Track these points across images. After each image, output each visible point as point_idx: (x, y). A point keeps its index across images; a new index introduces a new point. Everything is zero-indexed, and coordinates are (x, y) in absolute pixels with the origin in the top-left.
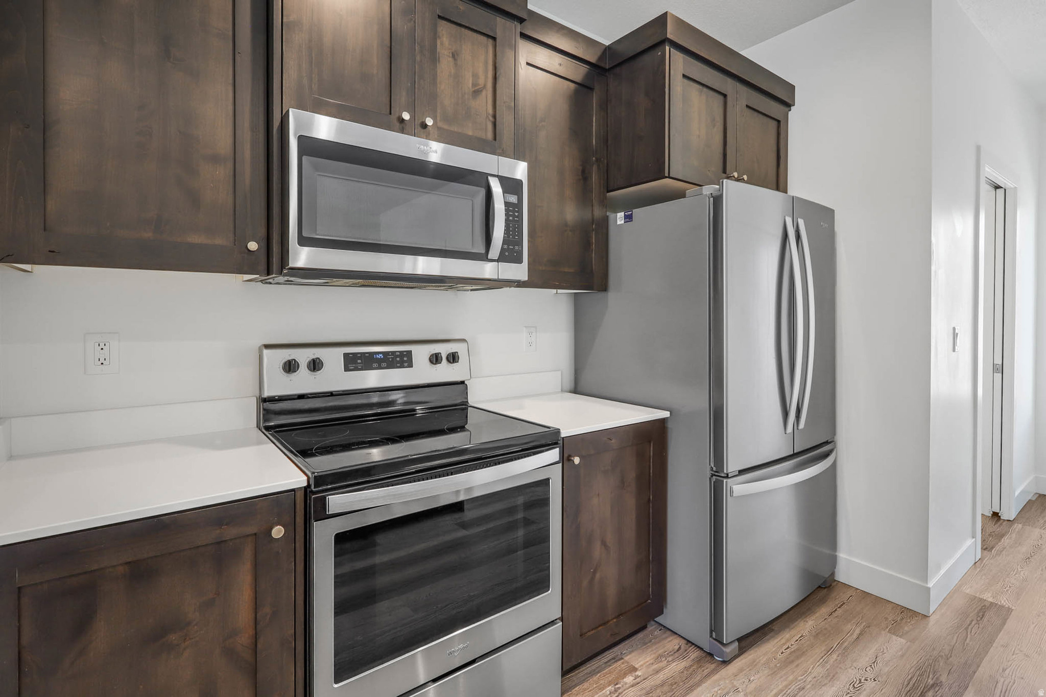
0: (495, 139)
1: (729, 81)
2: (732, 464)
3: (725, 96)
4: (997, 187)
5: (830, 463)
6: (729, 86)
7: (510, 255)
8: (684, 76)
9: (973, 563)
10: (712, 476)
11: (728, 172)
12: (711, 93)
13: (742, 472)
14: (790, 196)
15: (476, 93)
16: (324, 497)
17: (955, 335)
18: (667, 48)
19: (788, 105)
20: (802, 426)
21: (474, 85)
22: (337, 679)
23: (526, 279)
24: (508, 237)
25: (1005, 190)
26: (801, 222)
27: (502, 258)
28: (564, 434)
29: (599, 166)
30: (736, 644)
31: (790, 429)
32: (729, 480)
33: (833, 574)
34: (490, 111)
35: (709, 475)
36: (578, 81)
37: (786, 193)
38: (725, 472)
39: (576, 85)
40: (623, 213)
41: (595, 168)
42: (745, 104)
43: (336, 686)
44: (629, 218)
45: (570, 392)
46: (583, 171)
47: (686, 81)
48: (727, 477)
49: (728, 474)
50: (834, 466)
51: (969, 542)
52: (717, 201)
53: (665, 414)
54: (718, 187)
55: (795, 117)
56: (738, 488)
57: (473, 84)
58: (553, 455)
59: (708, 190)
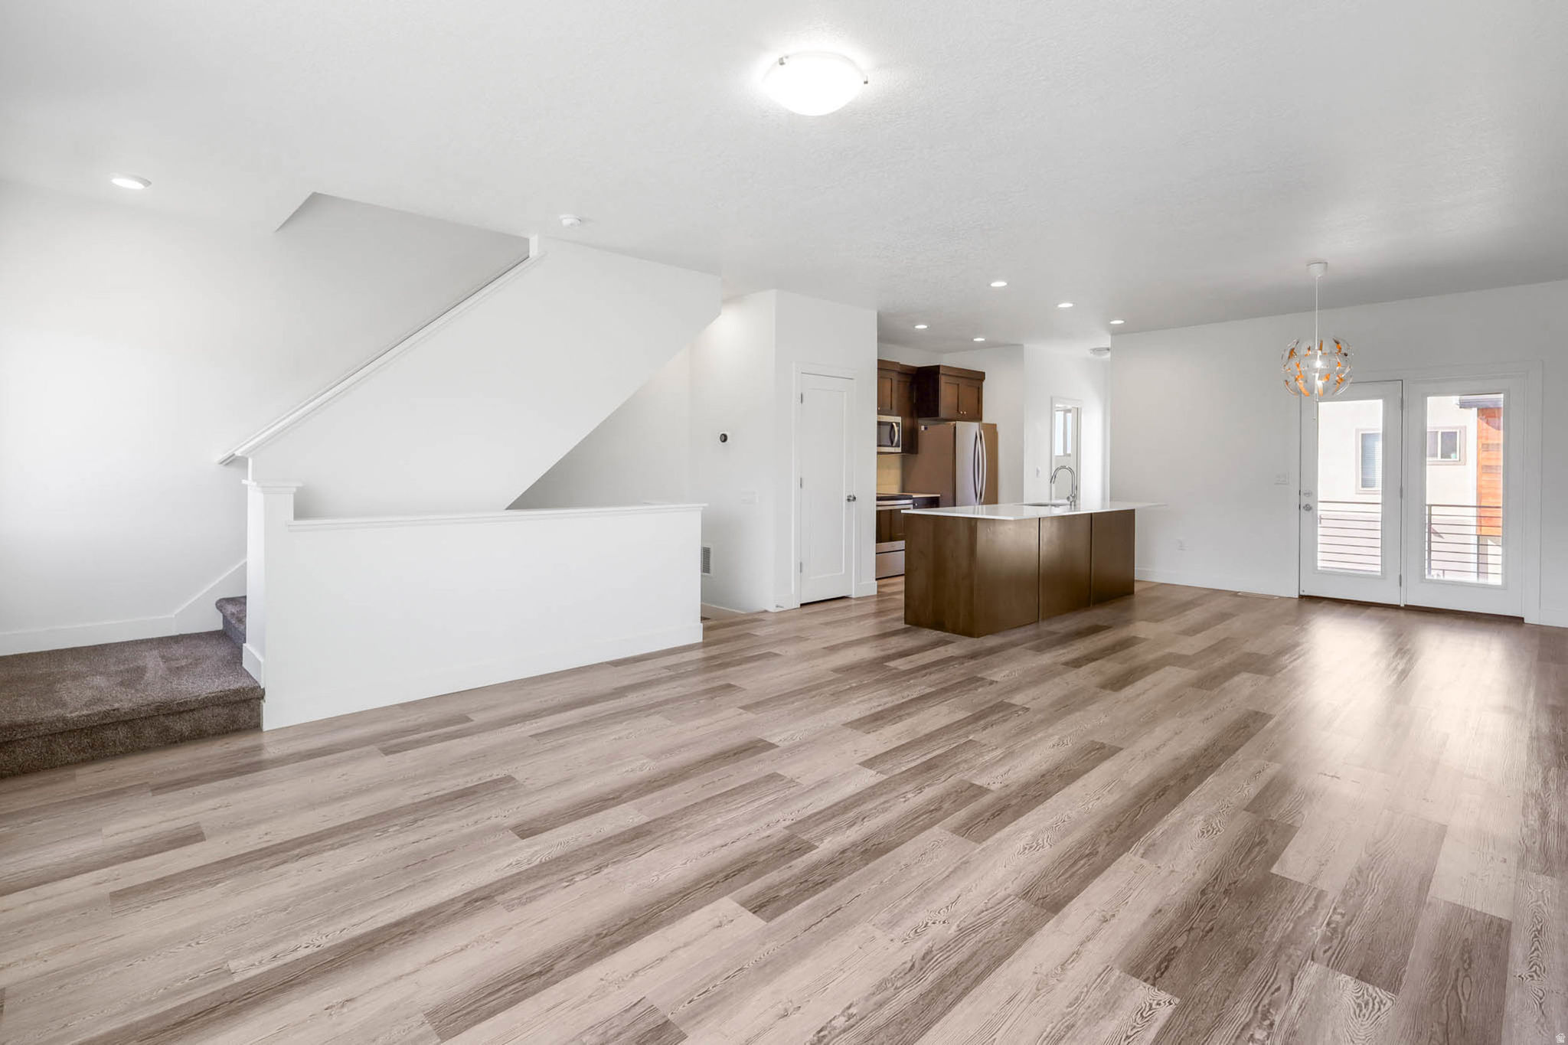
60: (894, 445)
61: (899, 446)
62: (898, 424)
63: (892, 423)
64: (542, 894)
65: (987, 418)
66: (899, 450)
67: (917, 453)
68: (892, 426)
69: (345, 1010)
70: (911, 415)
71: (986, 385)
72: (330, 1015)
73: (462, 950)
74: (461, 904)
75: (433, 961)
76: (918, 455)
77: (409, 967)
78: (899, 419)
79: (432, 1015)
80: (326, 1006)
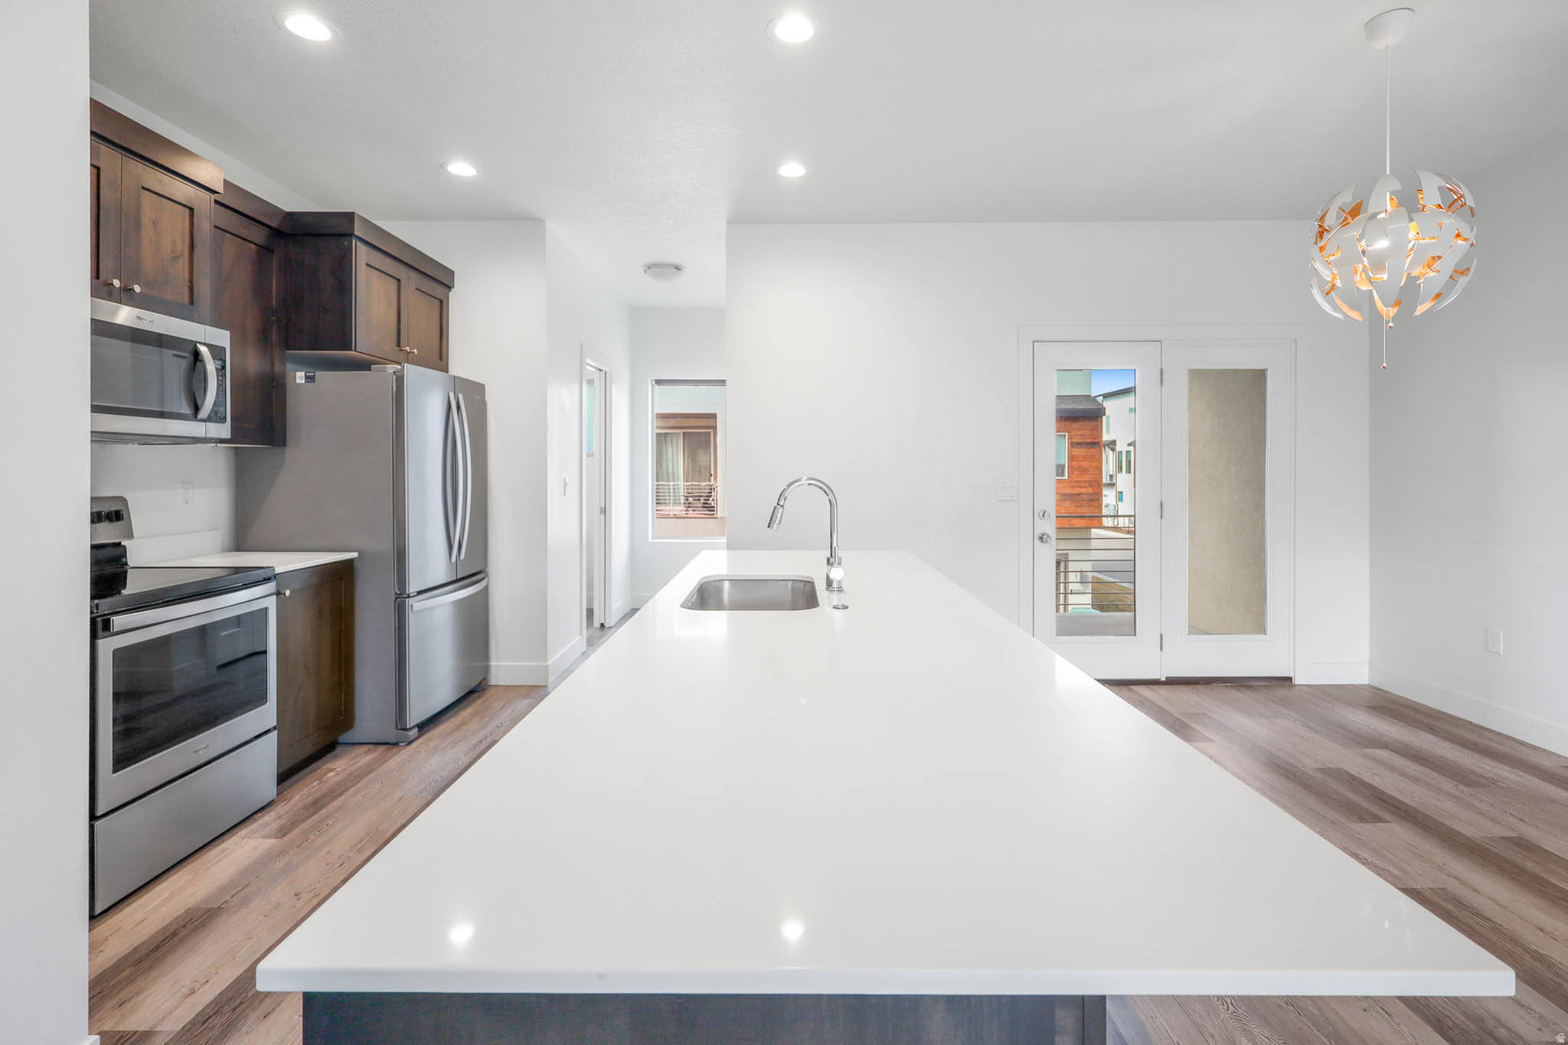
0: (192, 302)
1: (402, 268)
2: (413, 587)
3: (399, 280)
4: (600, 370)
5: (485, 585)
6: (402, 272)
7: (216, 417)
8: (367, 264)
9: (580, 652)
10: (397, 598)
11: (401, 344)
12: (388, 278)
13: (420, 593)
14: (451, 376)
15: (175, 258)
16: (109, 619)
17: (565, 484)
18: (354, 241)
19: (449, 288)
20: (462, 557)
21: (173, 251)
22: (115, 771)
23: (229, 437)
24: (218, 399)
25: (606, 373)
26: (461, 396)
27: (209, 419)
28: (278, 570)
29: (279, 326)
30: (416, 729)
31: (454, 560)
32: (410, 599)
33: (485, 679)
34: (187, 276)
35: (393, 600)
36: (259, 243)
37: (447, 372)
38: (407, 592)
39: (258, 248)
40: (304, 373)
41: (275, 328)
42: (414, 287)
43: (114, 775)
44: (310, 379)
45: (230, 551)
46: (264, 331)
47: (369, 269)
48: (409, 597)
49: (409, 595)
50: (486, 588)
51: (579, 637)
52: (400, 379)
53: (355, 555)
54: (399, 367)
55: (454, 297)
56: (416, 605)
57: (171, 251)
58: (271, 587)
59: (391, 368)
60: (205, 412)
61: (223, 420)
62: (217, 352)
63: (195, 343)
65: (460, 364)
66: (224, 430)
67: (283, 444)
68: (197, 356)
70: (264, 339)
71: (457, 300)
76: (288, 449)
78: (222, 338)
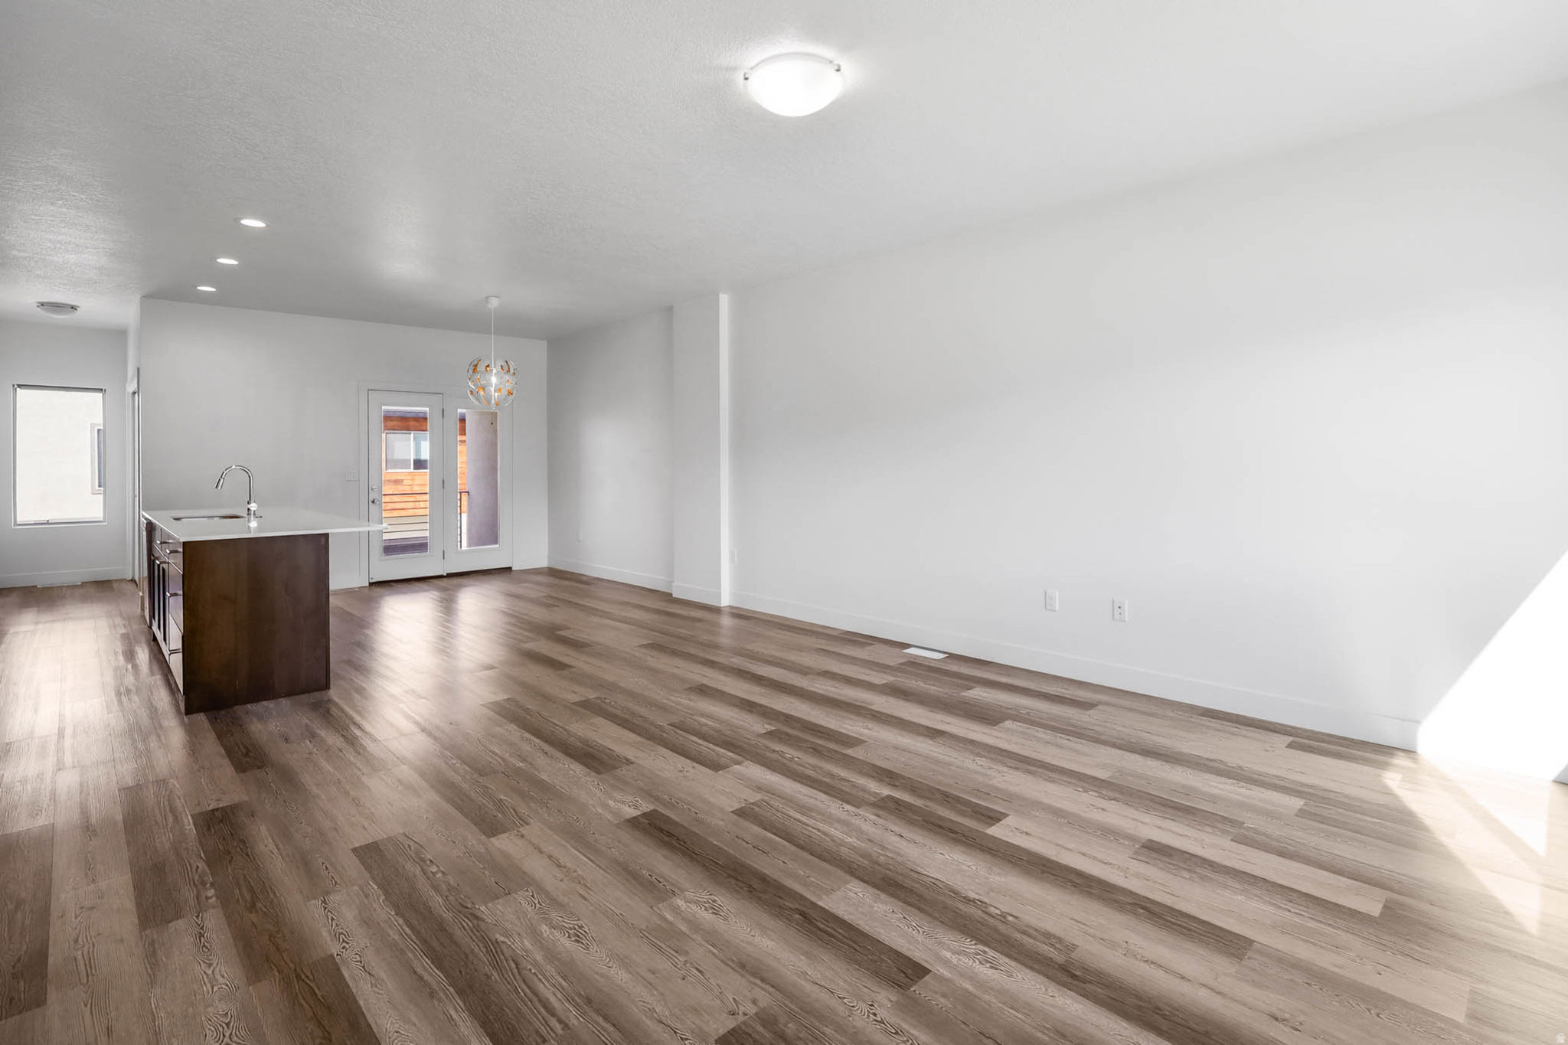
64: (1036, 930)
69: (1287, 1016)
72: (1301, 1024)
73: (1152, 963)
74: (1089, 987)
75: (1183, 978)
77: (1203, 993)
79: (1239, 957)
80: (1297, 1033)
